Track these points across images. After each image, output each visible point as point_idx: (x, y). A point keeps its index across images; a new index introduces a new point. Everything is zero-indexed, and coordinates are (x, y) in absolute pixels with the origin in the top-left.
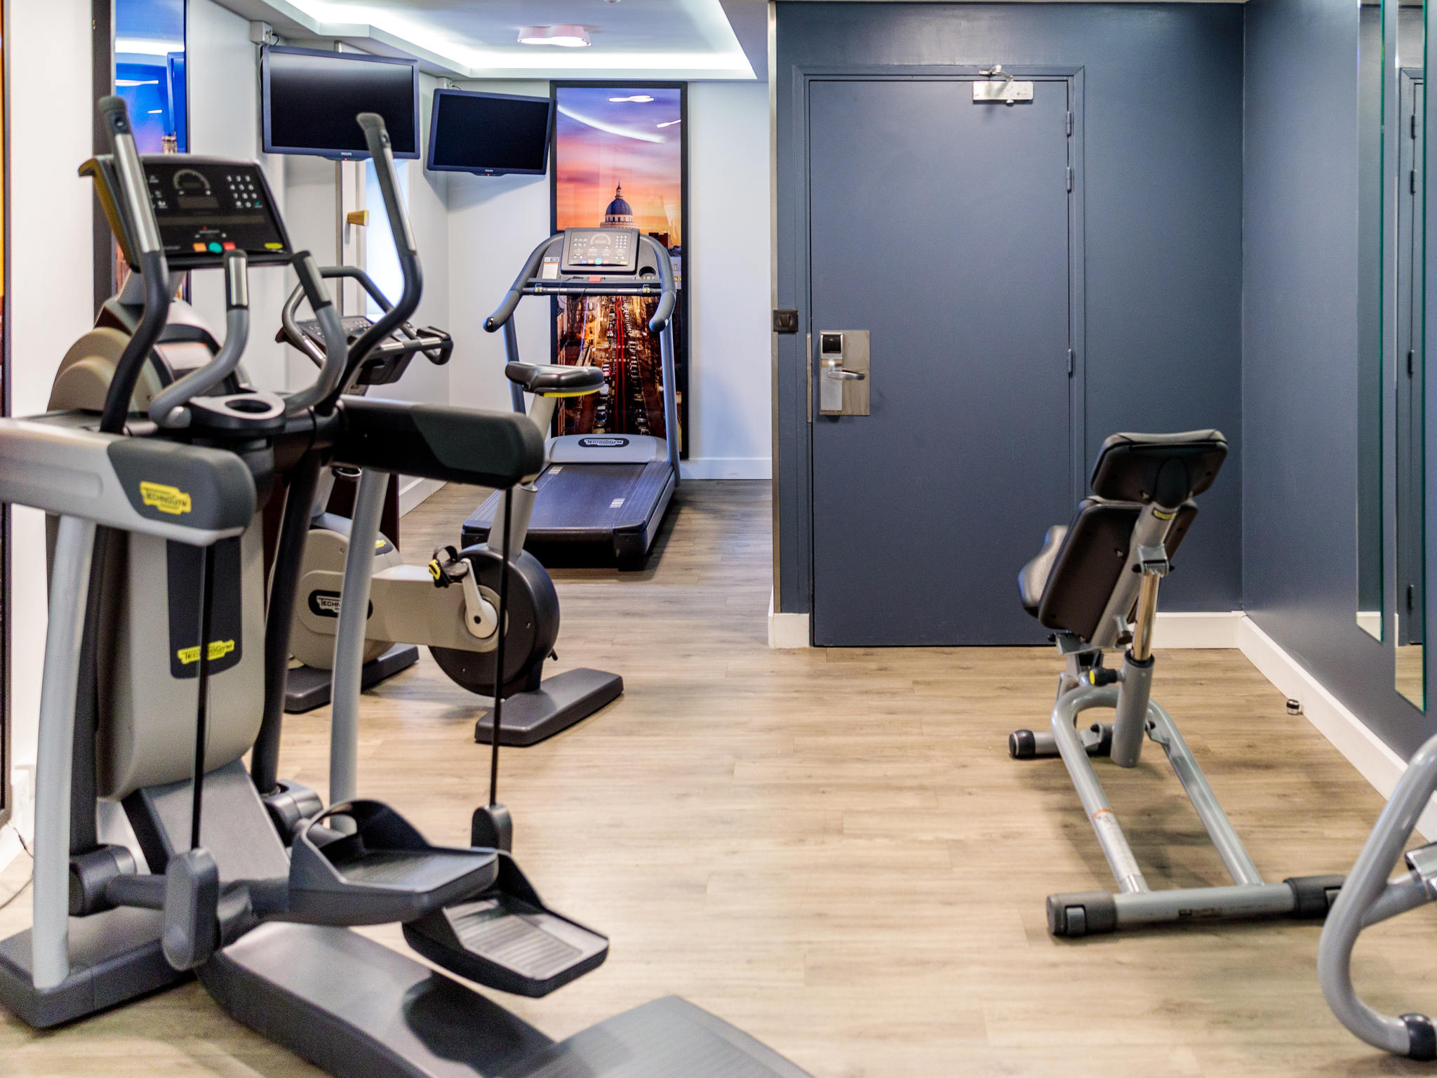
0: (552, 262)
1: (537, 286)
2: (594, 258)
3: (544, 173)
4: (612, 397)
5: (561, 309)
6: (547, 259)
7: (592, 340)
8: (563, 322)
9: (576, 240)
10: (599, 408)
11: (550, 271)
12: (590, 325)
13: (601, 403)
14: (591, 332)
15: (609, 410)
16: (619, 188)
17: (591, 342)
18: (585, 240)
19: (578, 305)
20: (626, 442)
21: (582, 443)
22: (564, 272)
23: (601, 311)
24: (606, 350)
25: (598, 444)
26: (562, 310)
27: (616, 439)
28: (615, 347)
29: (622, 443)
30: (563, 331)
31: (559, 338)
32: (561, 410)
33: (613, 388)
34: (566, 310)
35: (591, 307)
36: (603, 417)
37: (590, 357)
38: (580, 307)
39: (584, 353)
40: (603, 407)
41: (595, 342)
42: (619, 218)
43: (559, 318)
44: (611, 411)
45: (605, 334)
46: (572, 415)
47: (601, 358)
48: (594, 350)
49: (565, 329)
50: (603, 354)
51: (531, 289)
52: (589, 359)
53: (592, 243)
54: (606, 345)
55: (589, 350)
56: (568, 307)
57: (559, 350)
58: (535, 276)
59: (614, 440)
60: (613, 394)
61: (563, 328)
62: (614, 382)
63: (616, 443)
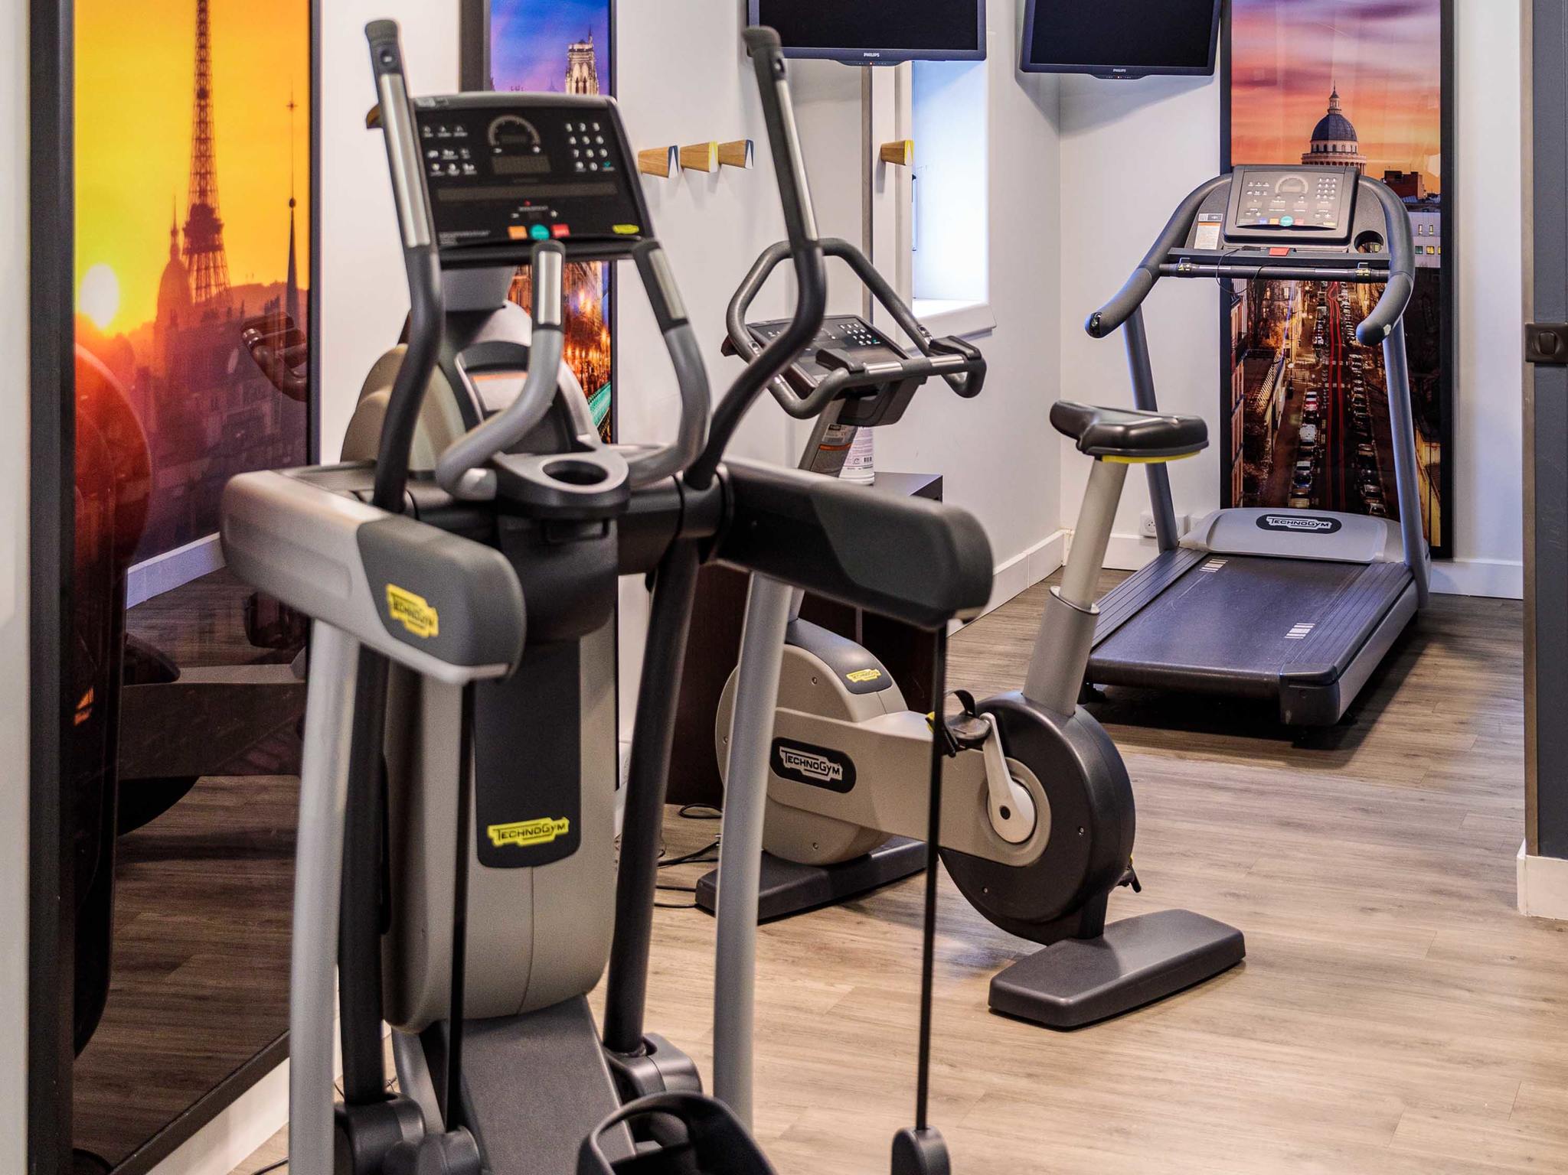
0: (1210, 222)
1: (1183, 261)
2: (1280, 216)
3: (1211, 72)
4: (1323, 446)
5: (1238, 297)
6: (1203, 216)
7: (1288, 350)
8: (1240, 315)
9: (1251, 185)
10: (1300, 464)
11: (1207, 238)
12: (1287, 324)
13: (1303, 455)
14: (1287, 338)
15: (1316, 467)
16: (1334, 96)
17: (1287, 354)
18: (1267, 185)
19: (1266, 291)
20: (1336, 526)
21: (1262, 523)
22: (1230, 239)
23: (1304, 302)
24: (1311, 368)
25: (1289, 526)
26: (1240, 300)
27: (1319, 519)
28: (1327, 363)
29: (1329, 527)
30: (1240, 334)
31: (1234, 344)
32: (1237, 463)
33: (1323, 432)
34: (1245, 298)
35: (1286, 294)
36: (1305, 480)
37: (1285, 377)
38: (1268, 293)
39: (1275, 371)
40: (1307, 463)
41: (1294, 352)
42: (1334, 147)
43: (1234, 311)
44: (1319, 470)
45: (1311, 343)
46: (1255, 473)
47: (1304, 380)
48: (1291, 366)
49: (1244, 330)
50: (1307, 374)
51: (1172, 267)
52: (1284, 381)
53: (1277, 191)
54: (1311, 359)
55: (1284, 369)
56: (1248, 294)
57: (1234, 364)
58: (1182, 246)
59: (1316, 521)
60: (1323, 441)
61: (1240, 328)
62: (1324, 421)
63: (1320, 526)
